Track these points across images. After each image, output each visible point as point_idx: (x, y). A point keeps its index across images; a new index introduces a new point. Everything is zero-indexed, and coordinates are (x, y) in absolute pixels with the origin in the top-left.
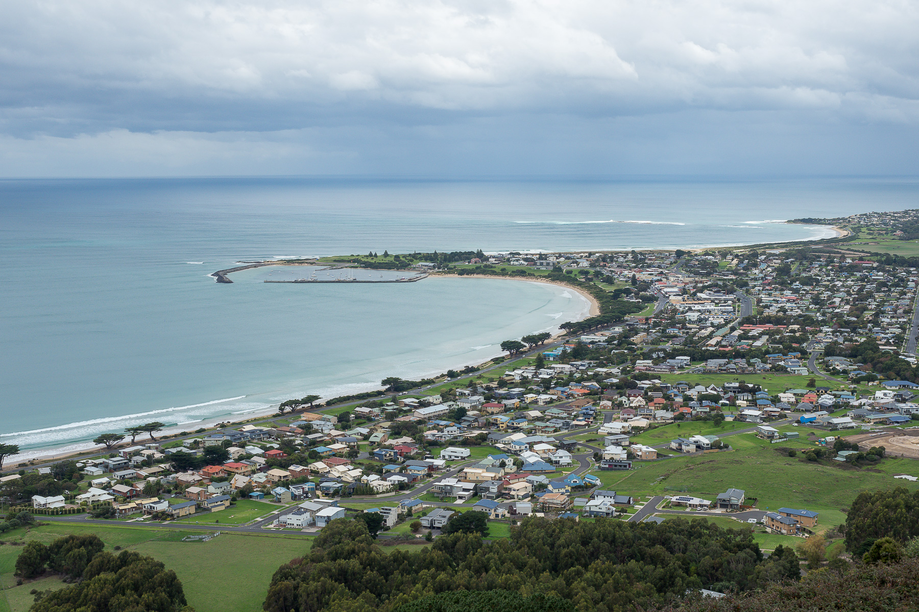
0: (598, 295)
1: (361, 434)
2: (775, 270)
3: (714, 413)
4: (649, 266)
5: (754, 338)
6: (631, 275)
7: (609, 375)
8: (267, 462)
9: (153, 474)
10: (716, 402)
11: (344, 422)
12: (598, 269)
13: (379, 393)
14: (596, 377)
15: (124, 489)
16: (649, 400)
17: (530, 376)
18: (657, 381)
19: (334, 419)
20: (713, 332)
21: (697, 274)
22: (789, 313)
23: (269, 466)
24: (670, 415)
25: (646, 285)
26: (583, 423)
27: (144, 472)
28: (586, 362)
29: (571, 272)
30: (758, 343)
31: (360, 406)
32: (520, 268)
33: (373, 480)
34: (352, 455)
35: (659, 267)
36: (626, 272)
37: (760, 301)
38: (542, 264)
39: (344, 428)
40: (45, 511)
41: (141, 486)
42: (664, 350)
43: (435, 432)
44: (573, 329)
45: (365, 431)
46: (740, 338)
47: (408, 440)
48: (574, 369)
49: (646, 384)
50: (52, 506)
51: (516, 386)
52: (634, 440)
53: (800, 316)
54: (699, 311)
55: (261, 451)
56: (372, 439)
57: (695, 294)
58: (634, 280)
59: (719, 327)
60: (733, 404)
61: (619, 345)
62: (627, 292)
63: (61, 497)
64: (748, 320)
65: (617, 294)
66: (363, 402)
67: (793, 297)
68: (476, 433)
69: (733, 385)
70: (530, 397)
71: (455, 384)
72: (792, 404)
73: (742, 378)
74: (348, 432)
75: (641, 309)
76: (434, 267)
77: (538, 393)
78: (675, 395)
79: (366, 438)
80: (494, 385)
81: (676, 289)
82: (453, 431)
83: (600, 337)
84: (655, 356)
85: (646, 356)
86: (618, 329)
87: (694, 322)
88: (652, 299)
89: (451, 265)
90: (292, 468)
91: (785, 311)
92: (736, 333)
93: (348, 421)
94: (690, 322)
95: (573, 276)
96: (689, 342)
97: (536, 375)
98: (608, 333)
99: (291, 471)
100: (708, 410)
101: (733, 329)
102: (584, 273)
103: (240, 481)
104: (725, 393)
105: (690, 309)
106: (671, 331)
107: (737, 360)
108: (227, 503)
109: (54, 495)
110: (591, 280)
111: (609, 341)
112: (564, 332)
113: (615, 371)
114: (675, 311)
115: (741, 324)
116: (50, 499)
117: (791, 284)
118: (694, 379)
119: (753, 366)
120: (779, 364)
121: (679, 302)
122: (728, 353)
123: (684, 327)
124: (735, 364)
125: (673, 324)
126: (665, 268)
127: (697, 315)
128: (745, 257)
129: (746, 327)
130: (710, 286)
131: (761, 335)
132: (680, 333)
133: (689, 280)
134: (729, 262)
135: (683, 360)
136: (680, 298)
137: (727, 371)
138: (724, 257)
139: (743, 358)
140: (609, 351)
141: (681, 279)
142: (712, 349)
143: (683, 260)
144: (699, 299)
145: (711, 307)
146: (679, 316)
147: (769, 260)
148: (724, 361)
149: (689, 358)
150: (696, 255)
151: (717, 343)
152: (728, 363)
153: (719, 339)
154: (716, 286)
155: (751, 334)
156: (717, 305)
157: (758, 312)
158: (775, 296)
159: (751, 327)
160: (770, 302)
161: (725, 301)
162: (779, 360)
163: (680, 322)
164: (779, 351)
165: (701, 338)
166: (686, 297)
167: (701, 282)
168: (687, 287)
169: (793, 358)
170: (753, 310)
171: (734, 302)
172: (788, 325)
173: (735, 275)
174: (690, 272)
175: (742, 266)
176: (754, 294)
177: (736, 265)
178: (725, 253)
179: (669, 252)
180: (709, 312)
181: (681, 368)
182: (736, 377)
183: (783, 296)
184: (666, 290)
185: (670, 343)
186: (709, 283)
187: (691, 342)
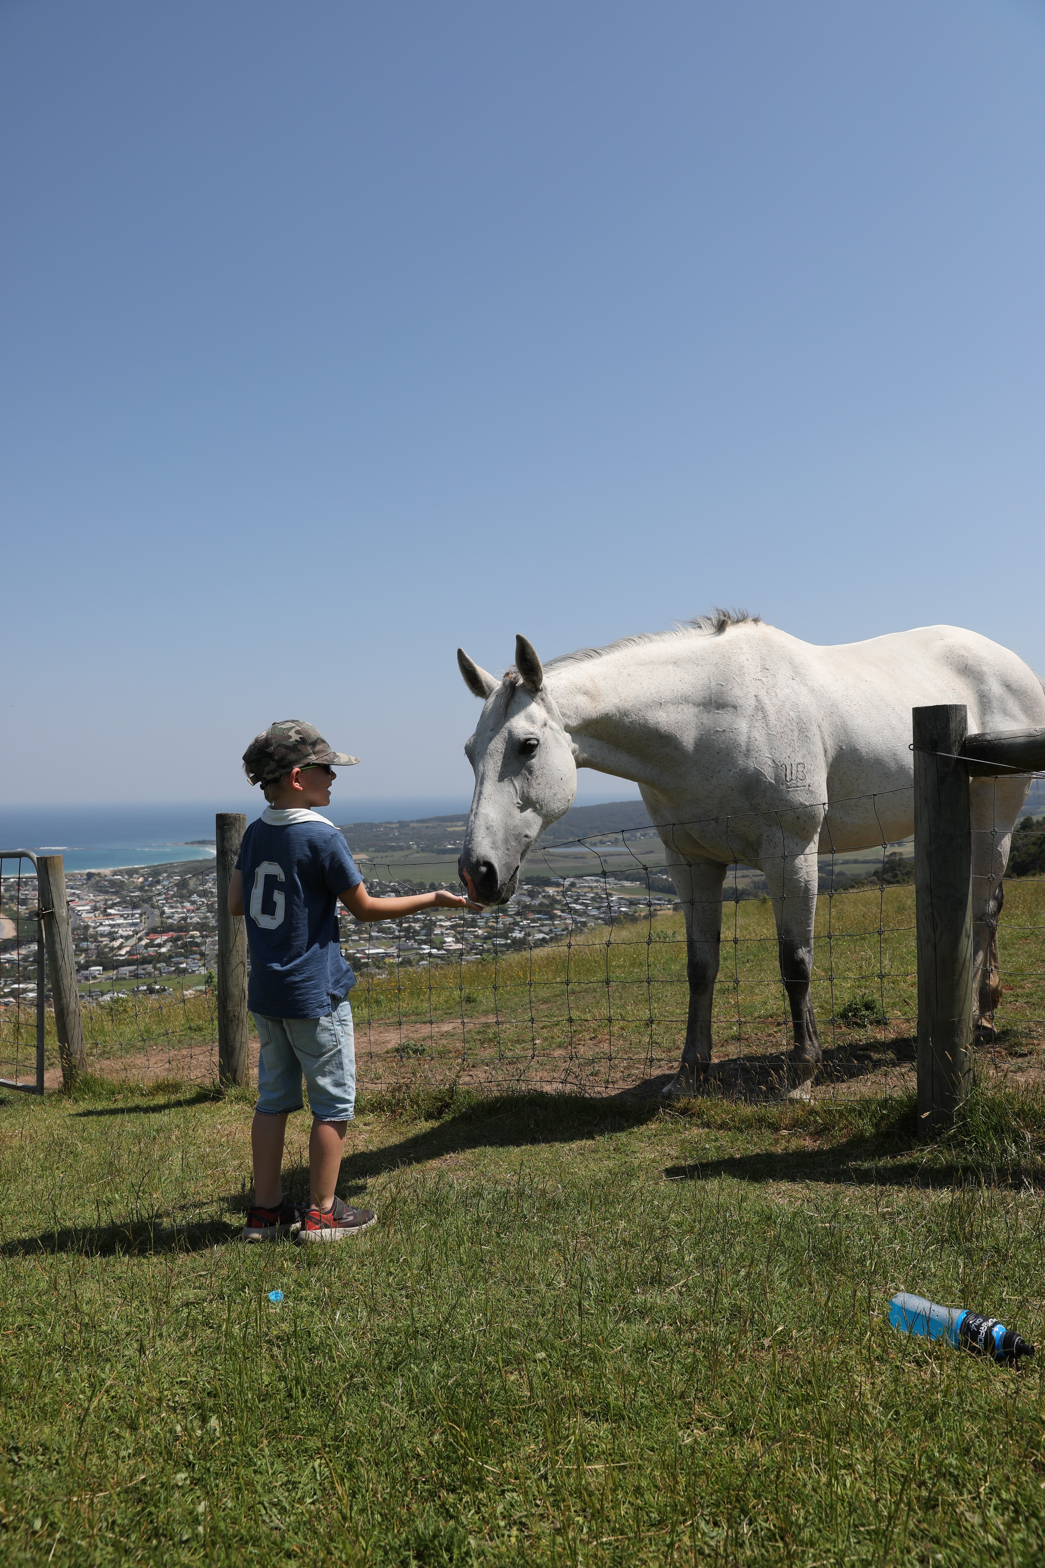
0: (15, 917)
2: (176, 885)
5: (160, 946)
7: (25, 991)
12: (13, 893)
20: (122, 943)
21: (107, 892)
22: (189, 921)
30: (163, 950)
35: (72, 888)
37: (163, 913)
46: (147, 946)
53: (198, 923)
54: (109, 925)
57: (105, 910)
59: (127, 938)
61: (34, 962)
64: (153, 931)
67: (192, 907)
69: (142, 988)
73: (149, 981)
81: (88, 908)
83: (16, 955)
87: (104, 936)
91: (185, 920)
92: (143, 943)
94: (102, 935)
96: (100, 953)
98: (22, 951)
101: (140, 939)
105: (101, 924)
106: (84, 945)
107: (145, 966)
110: (7, 904)
111: (24, 960)
114: (87, 927)
115: (147, 934)
117: (190, 896)
118: (107, 985)
119: (159, 969)
120: (182, 966)
121: (90, 918)
122: (137, 960)
123: (96, 941)
124: (143, 969)
125: (85, 939)
126: (77, 889)
127: (107, 929)
128: (150, 875)
129: (152, 936)
130: (118, 903)
131: (165, 942)
132: (93, 946)
133: (99, 898)
134: (135, 880)
135: (96, 969)
136: (92, 915)
137: (136, 976)
138: (131, 876)
139: (150, 963)
140: (25, 968)
141: (92, 897)
142: (121, 958)
143: (93, 880)
144: (110, 914)
145: (121, 921)
146: (91, 931)
147: (169, 877)
148: (133, 968)
149: (101, 968)
150: (106, 876)
151: (127, 952)
152: (137, 969)
153: (128, 949)
154: (125, 902)
155: (156, 942)
156: (125, 919)
157: (162, 922)
158: (177, 907)
159: (157, 936)
160: (172, 913)
161: (133, 915)
162: (181, 963)
163: (92, 936)
164: (181, 955)
165: (112, 949)
166: (97, 913)
167: (111, 899)
168: (98, 904)
169: (194, 959)
170: (157, 921)
171: (141, 915)
172: (187, 931)
173: (141, 891)
174: (100, 891)
175: (147, 883)
176: (158, 907)
177: (142, 883)
178: (131, 873)
179: (81, 875)
180: (119, 925)
181: (95, 978)
182: (144, 981)
183: (183, 907)
184: (78, 908)
185: (84, 955)
186: (118, 900)
187: (103, 953)
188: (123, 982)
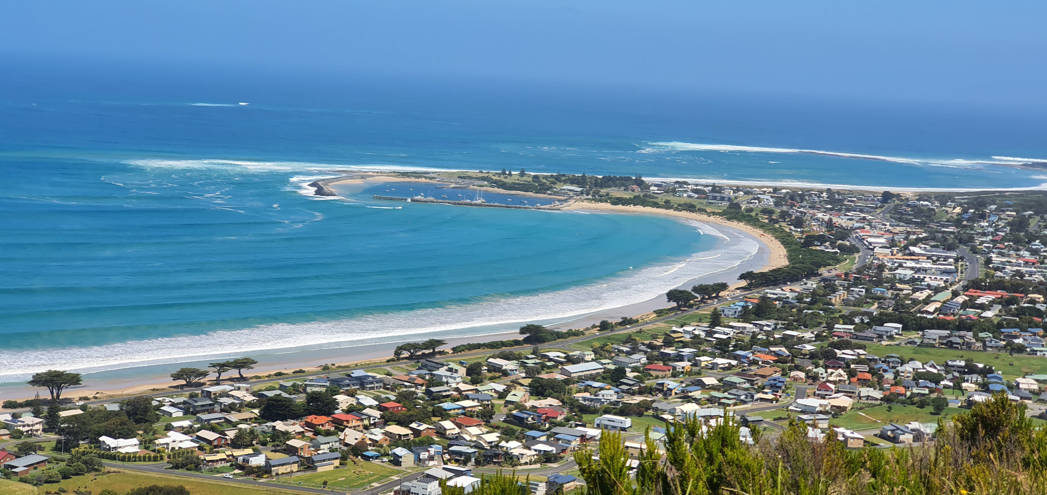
0: (786, 240)
1: (496, 391)
2: (1009, 224)
3: (934, 396)
4: (848, 210)
5: (983, 307)
6: (826, 218)
7: (801, 340)
8: (382, 417)
9: (245, 421)
10: (937, 383)
11: (474, 374)
12: (785, 208)
13: (516, 343)
14: (785, 341)
15: (211, 436)
16: (852, 374)
17: (703, 335)
18: (861, 351)
19: (462, 371)
20: (929, 296)
21: (909, 222)
22: (1027, 277)
23: (385, 421)
24: (878, 394)
25: (844, 233)
26: (770, 396)
27: (234, 417)
28: (771, 322)
29: (751, 210)
30: (989, 314)
31: (494, 357)
32: (689, 201)
33: (514, 447)
34: (486, 416)
35: (861, 211)
36: (820, 215)
37: (989, 261)
38: (715, 198)
39: (473, 382)
40: (113, 456)
41: (231, 434)
42: (869, 314)
43: (587, 395)
44: (754, 280)
45: (500, 388)
46: (964, 306)
47: (555, 402)
48: (757, 330)
49: (847, 354)
50: (123, 451)
51: (685, 345)
52: (835, 421)
53: (1041, 283)
54: (912, 268)
55: (375, 403)
56: (509, 398)
57: (906, 247)
58: (830, 225)
59: (937, 290)
60: (958, 386)
61: (812, 303)
62: (822, 239)
63: (135, 441)
64: (976, 285)
65: (810, 240)
66: (497, 351)
67: (1032, 259)
68: (638, 399)
69: (958, 363)
70: (704, 360)
71: (609, 338)
72: (1033, 392)
73: (968, 354)
74: (479, 388)
75: (838, 261)
76: (582, 193)
77: (713, 355)
78: (885, 371)
79: (502, 395)
80: (659, 342)
81: (882, 240)
82: (610, 394)
83: (788, 291)
84: (857, 320)
85: (848, 320)
86: (812, 284)
87: (905, 282)
88: (852, 250)
89: (603, 191)
90: (414, 425)
91: (1022, 275)
92: (960, 299)
93: (479, 374)
94: (902, 281)
95: (753, 214)
96: (899, 306)
97: (710, 333)
98: (798, 288)
99: (412, 429)
100: (927, 391)
101: (955, 294)
102: (767, 212)
103: (352, 436)
104: (947, 373)
105: (901, 266)
106: (878, 291)
107: (962, 333)
108: (337, 463)
109: (126, 437)
110: (777, 222)
111: (799, 299)
112: (744, 283)
113: (808, 335)
114: (881, 267)
115: (966, 288)
116: (121, 442)
117: (1029, 242)
118: (907, 352)
119: (983, 341)
120: (1016, 341)
121: (886, 255)
122: (949, 323)
123: (893, 287)
124: (960, 337)
125: (879, 283)
126: (869, 213)
127: (909, 273)
128: (971, 204)
129: (972, 292)
130: (925, 239)
131: (992, 303)
132: (889, 294)
133: (899, 229)
134: (950, 210)
135: (893, 327)
136: (888, 251)
137: (950, 345)
138: (943, 203)
139: (969, 330)
140: (800, 311)
141: (888, 227)
142: (929, 317)
143: (891, 205)
144: (912, 254)
145: (928, 265)
146: (886, 273)
147: (1000, 209)
148: (945, 333)
149: (900, 326)
150: (907, 199)
151: (936, 310)
152: (950, 336)
153: (938, 305)
154: (934, 239)
155: (979, 301)
156: (934, 262)
157: (987, 275)
158: (1009, 256)
159: (979, 292)
160: (1002, 263)
161: (946, 258)
162: (1016, 337)
163: (888, 280)
164: (1016, 325)
165: (915, 302)
166: (895, 249)
167: (914, 233)
168: (896, 237)
169: (1035, 334)
170: (980, 273)
171: (957, 260)
172: (1026, 292)
173: (957, 227)
174: (900, 220)
175: (966, 216)
176: (982, 252)
177: (958, 214)
178: (944, 199)
179: (874, 193)
180: (925, 270)
181: (891, 338)
182: (960, 353)
183: (1019, 257)
184: (870, 240)
185: (876, 305)
186: (924, 235)
187: (903, 306)
188: (930, 350)
